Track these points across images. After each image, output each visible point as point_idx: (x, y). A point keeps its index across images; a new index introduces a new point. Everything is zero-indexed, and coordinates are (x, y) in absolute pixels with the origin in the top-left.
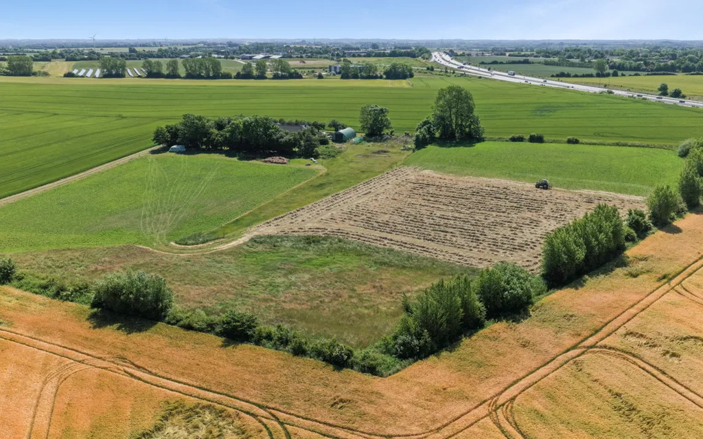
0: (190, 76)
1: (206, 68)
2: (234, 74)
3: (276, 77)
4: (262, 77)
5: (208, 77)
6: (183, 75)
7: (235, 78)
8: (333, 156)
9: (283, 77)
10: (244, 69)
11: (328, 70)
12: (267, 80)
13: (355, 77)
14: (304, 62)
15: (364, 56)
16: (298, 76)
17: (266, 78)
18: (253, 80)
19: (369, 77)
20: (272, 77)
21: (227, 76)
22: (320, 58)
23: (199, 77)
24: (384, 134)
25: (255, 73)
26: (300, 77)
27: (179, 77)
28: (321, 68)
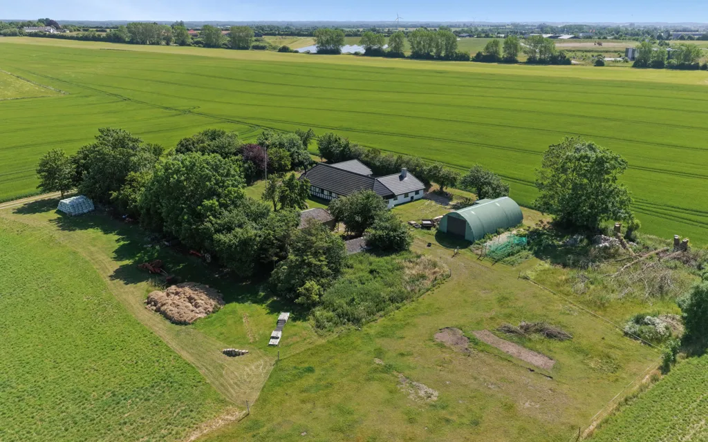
0: (417, 56)
1: (437, 46)
2: (473, 55)
3: (531, 61)
4: (511, 60)
5: (439, 58)
6: (408, 53)
7: (474, 60)
8: (356, 321)
9: (542, 62)
10: (487, 48)
11: (623, 55)
12: (516, 65)
13: (658, 65)
14: (600, 44)
15: (698, 39)
16: (565, 61)
17: (516, 62)
18: (496, 64)
19: (681, 67)
20: (525, 60)
21: (463, 58)
22: (629, 39)
23: (428, 57)
24: (603, 231)
25: (502, 54)
26: (568, 62)
27: (402, 56)
28: (615, 52)
